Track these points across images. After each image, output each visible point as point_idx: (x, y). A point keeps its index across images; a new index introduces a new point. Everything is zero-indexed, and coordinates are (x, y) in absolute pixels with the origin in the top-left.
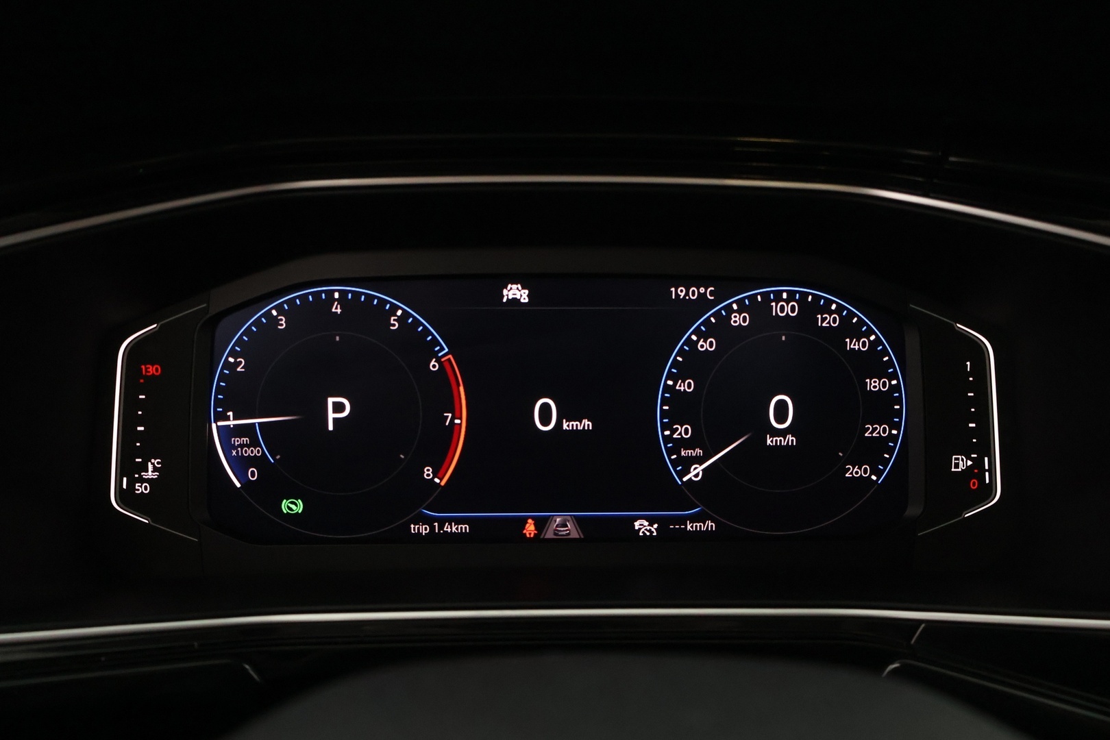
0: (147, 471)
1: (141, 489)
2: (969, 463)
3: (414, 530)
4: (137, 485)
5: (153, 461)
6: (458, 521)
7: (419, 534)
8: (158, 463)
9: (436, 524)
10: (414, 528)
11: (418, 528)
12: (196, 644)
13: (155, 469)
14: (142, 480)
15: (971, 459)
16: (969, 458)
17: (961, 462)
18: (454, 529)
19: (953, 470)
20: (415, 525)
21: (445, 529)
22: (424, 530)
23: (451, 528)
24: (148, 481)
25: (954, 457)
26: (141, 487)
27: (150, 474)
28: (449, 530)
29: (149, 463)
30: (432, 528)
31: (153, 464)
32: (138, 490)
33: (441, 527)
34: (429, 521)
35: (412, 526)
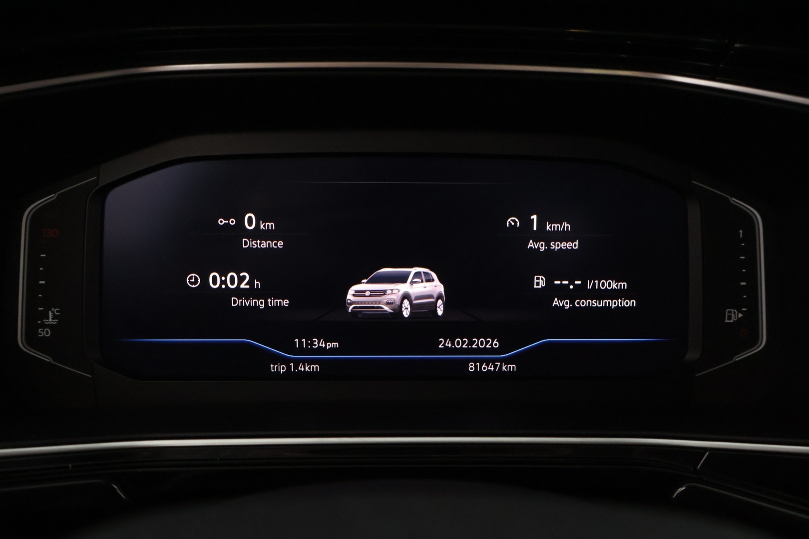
0: (48, 318)
1: (44, 333)
2: (740, 315)
3: (274, 369)
4: (40, 330)
5: (53, 309)
6: (311, 362)
7: (278, 372)
8: (57, 311)
9: (292, 364)
10: (274, 368)
11: (277, 368)
12: (70, 465)
13: (54, 317)
14: (44, 326)
15: (742, 312)
16: (740, 311)
17: (733, 315)
18: (307, 368)
19: (726, 321)
20: (274, 365)
21: (299, 369)
22: (282, 369)
23: (305, 368)
24: (50, 326)
25: (727, 310)
26: (43, 331)
27: (51, 320)
28: (303, 369)
29: (50, 312)
30: (289, 367)
31: (53, 312)
32: (41, 334)
33: (296, 367)
34: (286, 361)
35: (272, 366)
